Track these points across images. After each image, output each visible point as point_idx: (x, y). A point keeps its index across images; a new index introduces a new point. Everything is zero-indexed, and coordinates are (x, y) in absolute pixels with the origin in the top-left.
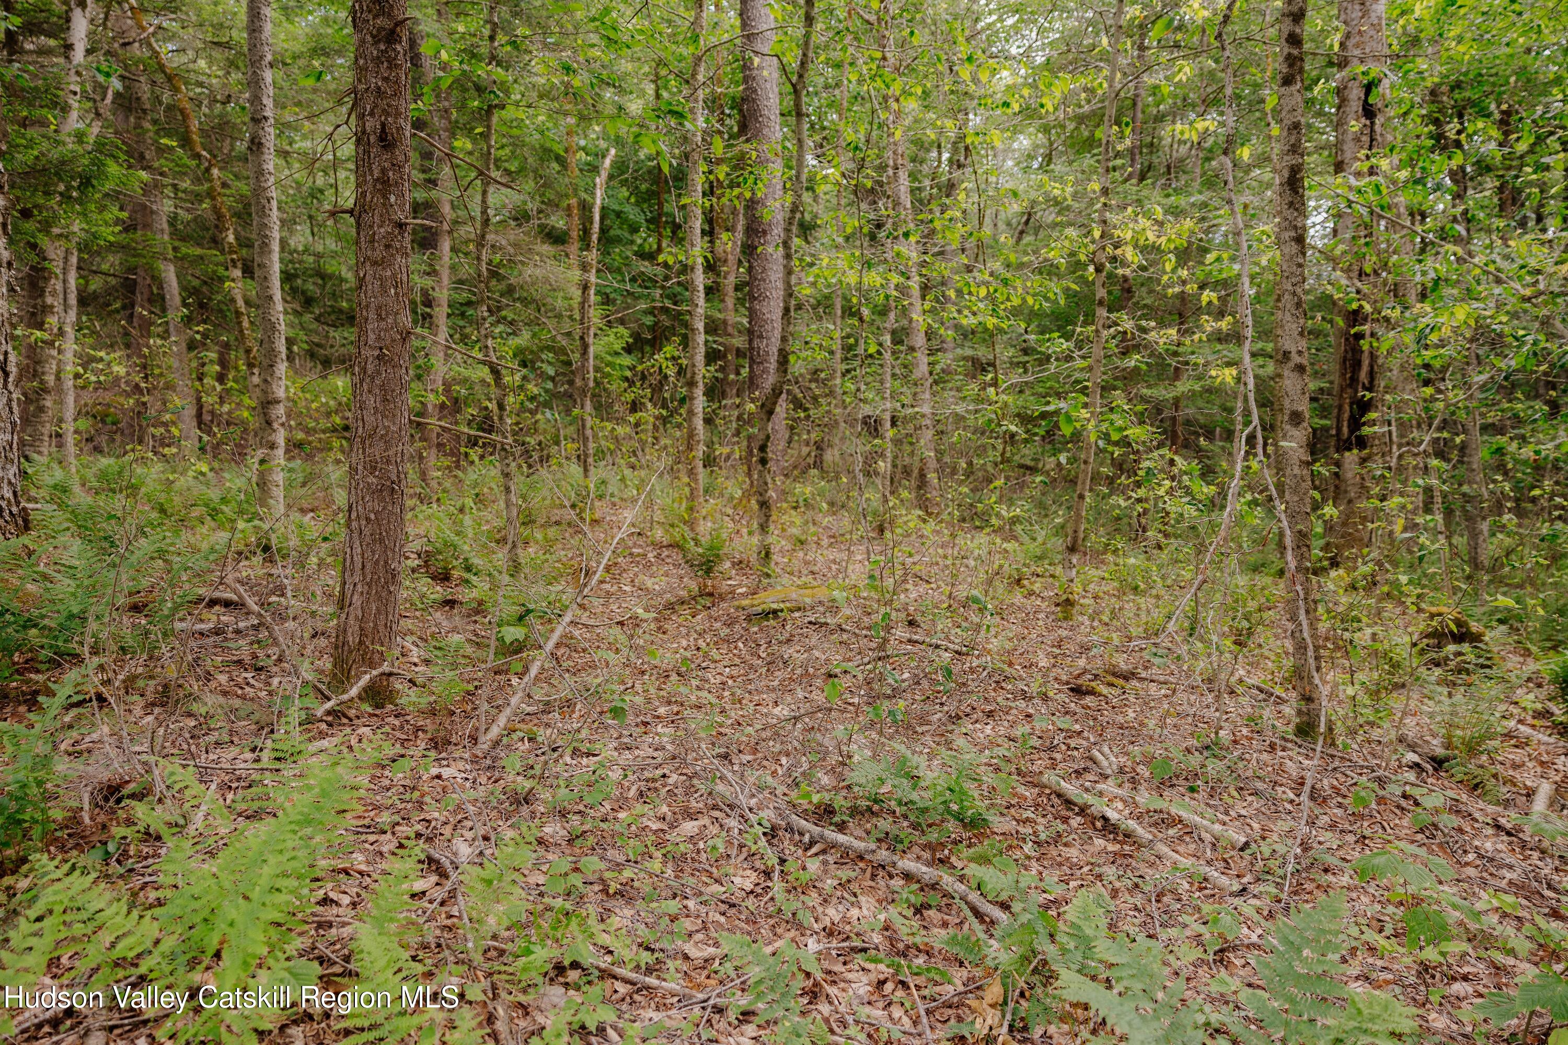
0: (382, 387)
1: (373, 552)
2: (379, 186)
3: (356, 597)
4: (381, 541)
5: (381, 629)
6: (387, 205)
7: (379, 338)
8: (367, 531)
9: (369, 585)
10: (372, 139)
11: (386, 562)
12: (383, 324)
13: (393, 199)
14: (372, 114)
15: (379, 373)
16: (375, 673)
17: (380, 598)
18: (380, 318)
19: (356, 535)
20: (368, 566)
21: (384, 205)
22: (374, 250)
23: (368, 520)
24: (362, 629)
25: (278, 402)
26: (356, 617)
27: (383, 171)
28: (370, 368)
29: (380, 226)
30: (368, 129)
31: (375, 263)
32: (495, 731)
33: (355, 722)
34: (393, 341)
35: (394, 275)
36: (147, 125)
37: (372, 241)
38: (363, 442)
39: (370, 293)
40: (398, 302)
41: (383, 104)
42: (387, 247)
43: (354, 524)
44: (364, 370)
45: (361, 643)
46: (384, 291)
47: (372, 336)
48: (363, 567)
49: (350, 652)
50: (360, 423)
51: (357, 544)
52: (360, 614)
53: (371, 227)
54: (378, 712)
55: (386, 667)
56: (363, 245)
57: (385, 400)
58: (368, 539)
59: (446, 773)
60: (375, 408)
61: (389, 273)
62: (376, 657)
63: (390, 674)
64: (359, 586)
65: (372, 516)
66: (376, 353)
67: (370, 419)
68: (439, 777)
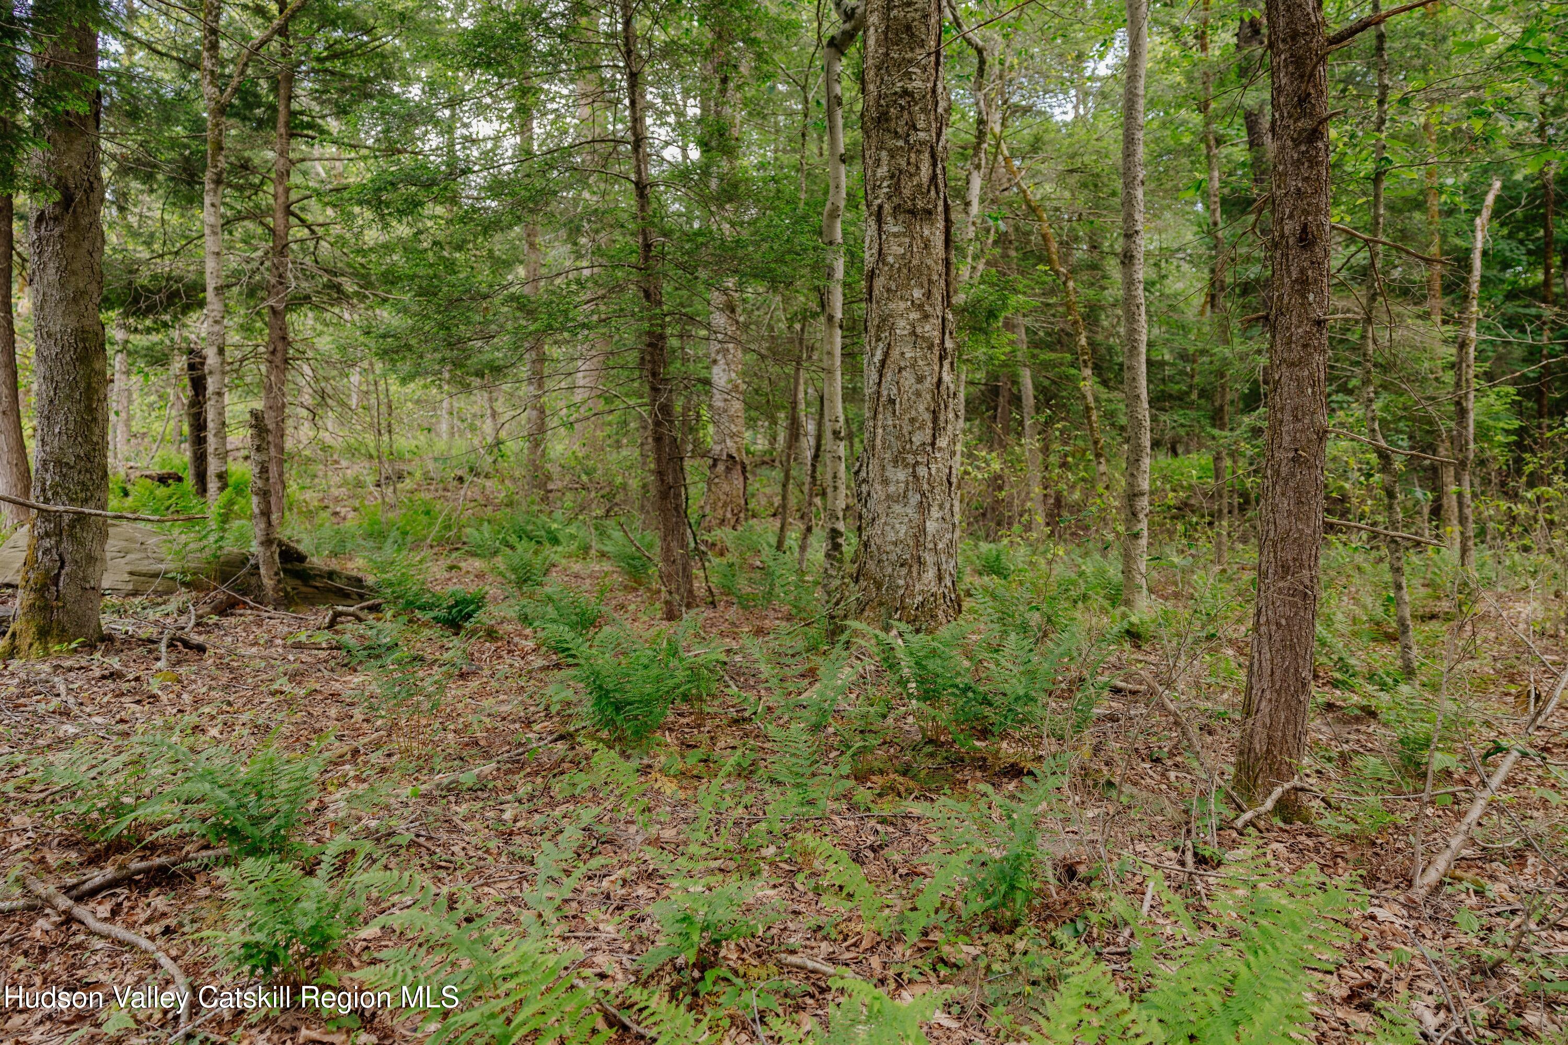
0: (1296, 489)
1: (1283, 659)
2: (1297, 287)
3: (1264, 704)
4: (1292, 647)
5: (1290, 739)
6: (1305, 304)
7: (1294, 440)
8: (1277, 637)
9: (1278, 692)
10: (1291, 241)
11: (1296, 670)
12: (1299, 426)
13: (1311, 297)
14: (1291, 217)
15: (1293, 475)
16: (1287, 786)
17: (1289, 707)
18: (1296, 419)
19: (1265, 640)
20: (1278, 673)
21: (1302, 304)
22: (1291, 351)
23: (1278, 625)
24: (1269, 737)
25: (1143, 494)
26: (1264, 725)
27: (1302, 271)
28: (1284, 470)
29: (1297, 327)
30: (1287, 232)
31: (1292, 364)
32: (1432, 876)
33: (1265, 834)
34: (1310, 441)
35: (1311, 375)
36: (1013, 253)
37: (1289, 343)
38: (1275, 545)
39: (1285, 395)
40: (1315, 401)
41: (1303, 204)
42: (1305, 346)
43: (1263, 629)
44: (1277, 473)
45: (1268, 751)
46: (1301, 391)
47: (1287, 438)
48: (1272, 673)
49: (1257, 759)
50: (1272, 527)
51: (1266, 649)
52: (1268, 722)
53: (1288, 329)
54: (1287, 827)
55: (1296, 782)
56: (1279, 348)
57: (1299, 502)
58: (1278, 645)
59: (1381, 914)
60: (1289, 511)
61: (1306, 373)
62: (1284, 768)
63: (1302, 789)
64: (1268, 693)
65: (1283, 622)
66: (1291, 455)
67: (1283, 523)
68: (1373, 918)
